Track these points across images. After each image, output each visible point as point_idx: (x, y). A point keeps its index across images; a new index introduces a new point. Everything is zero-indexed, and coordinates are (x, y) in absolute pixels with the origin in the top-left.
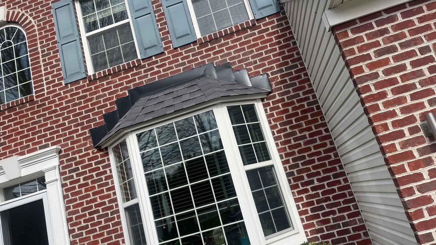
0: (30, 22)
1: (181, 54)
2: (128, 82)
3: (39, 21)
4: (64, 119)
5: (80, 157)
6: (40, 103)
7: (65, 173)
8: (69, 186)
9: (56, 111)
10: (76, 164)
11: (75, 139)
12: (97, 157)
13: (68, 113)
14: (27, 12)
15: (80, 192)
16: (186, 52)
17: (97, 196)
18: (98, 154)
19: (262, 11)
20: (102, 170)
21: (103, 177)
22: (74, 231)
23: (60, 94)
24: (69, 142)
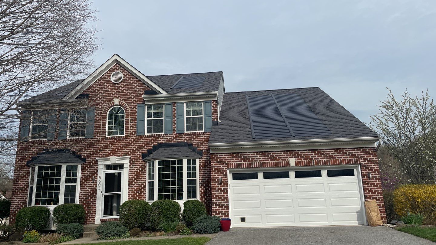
0: (128, 108)
1: (178, 136)
2: (158, 141)
3: (131, 109)
4: (134, 147)
5: (137, 162)
6: (126, 139)
7: (131, 166)
8: (131, 170)
9: (131, 144)
10: (135, 164)
11: (136, 155)
12: (142, 163)
13: (135, 146)
14: (127, 104)
15: (135, 173)
16: (180, 136)
17: (140, 176)
18: (143, 162)
19: (207, 130)
20: (143, 168)
21: (143, 170)
22: (130, 185)
23: (134, 138)
24: (134, 156)
